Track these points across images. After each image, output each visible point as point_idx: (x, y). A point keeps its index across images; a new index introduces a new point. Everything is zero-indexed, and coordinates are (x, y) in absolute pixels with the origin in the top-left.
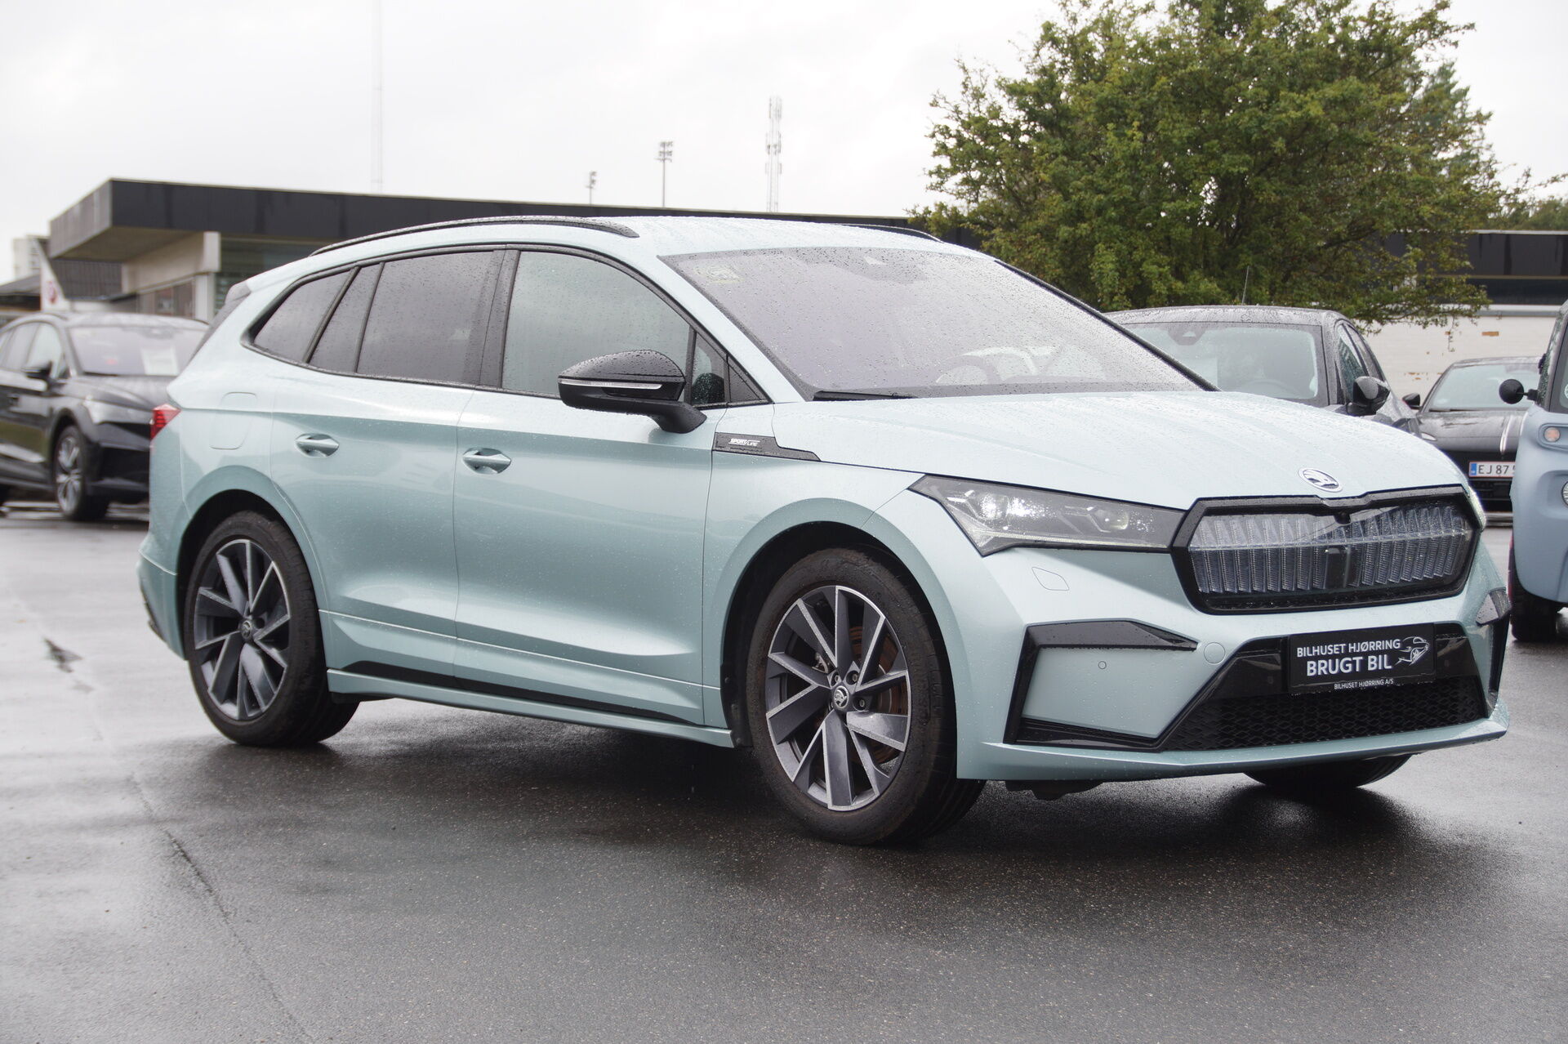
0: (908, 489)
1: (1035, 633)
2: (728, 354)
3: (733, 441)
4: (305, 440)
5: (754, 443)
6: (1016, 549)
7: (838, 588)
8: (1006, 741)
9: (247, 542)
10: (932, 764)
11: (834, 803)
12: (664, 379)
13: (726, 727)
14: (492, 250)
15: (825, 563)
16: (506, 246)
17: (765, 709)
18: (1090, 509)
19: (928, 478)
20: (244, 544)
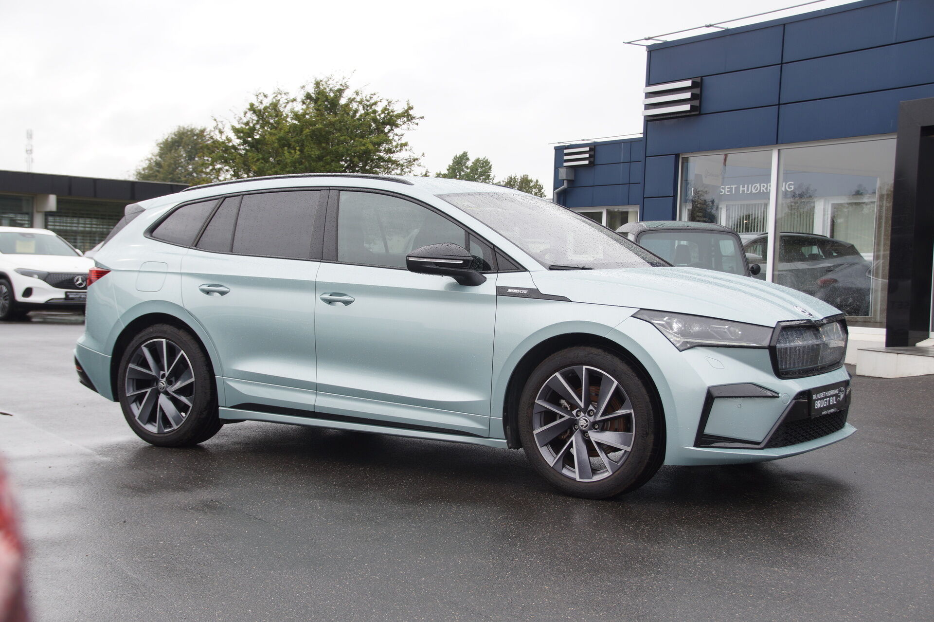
0: (632, 316)
1: (712, 391)
2: (494, 246)
3: (510, 291)
4: (206, 287)
5: (525, 292)
6: (697, 347)
7: (585, 367)
8: (695, 446)
9: (164, 341)
10: (648, 458)
11: (580, 478)
12: (465, 258)
13: (505, 438)
14: (320, 190)
15: (577, 354)
16: (329, 188)
17: (532, 429)
18: (726, 327)
19: (642, 311)
20: (162, 341)
